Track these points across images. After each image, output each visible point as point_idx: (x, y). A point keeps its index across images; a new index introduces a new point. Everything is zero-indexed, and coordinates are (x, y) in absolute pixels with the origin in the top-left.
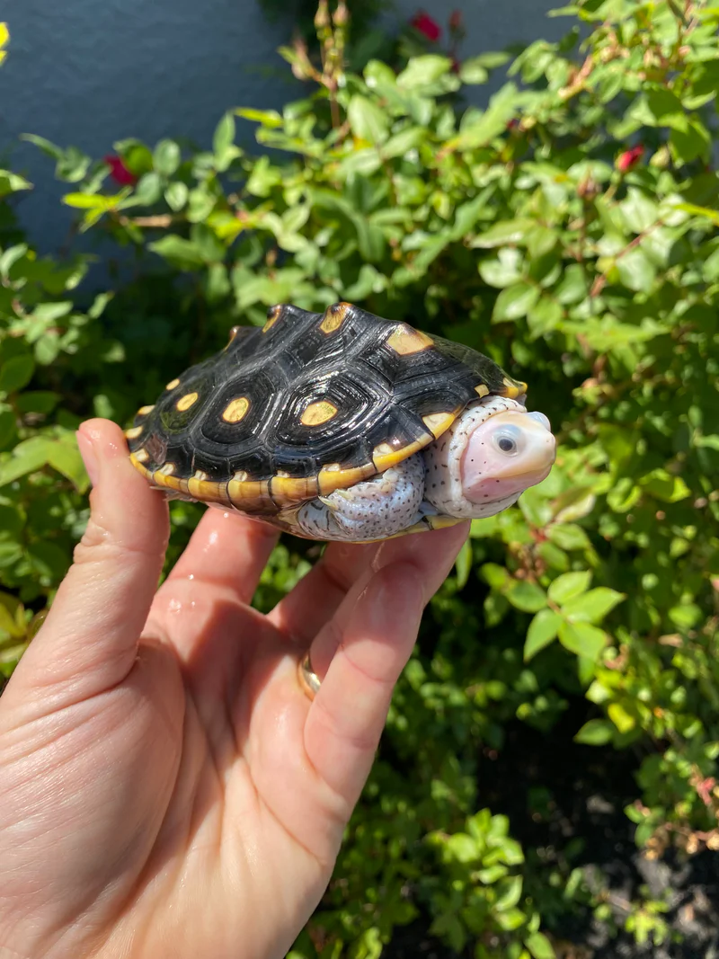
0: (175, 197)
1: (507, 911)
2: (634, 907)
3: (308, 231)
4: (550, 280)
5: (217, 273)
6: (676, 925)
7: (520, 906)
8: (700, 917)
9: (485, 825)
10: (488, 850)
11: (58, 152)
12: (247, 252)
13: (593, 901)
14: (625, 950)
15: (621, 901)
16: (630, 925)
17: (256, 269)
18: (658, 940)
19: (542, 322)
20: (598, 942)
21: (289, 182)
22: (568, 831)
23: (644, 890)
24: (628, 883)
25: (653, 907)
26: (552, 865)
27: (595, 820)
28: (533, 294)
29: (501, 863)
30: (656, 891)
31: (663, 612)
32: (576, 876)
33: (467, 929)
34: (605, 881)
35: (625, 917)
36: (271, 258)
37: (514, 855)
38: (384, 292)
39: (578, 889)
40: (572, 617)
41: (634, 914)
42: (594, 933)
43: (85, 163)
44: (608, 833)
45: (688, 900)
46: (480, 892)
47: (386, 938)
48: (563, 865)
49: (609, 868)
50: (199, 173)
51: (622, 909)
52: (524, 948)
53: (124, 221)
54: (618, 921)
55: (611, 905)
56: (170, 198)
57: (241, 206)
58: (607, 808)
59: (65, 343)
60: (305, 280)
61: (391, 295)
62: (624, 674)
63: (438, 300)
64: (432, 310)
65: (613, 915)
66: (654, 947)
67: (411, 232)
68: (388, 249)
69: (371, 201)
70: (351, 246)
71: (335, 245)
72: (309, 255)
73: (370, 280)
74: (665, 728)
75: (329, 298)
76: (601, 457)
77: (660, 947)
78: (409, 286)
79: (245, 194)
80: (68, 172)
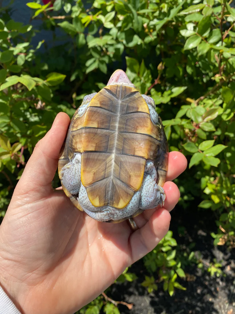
0: (67, 8)
1: (171, 260)
2: (211, 265)
3: (115, 20)
4: (206, 34)
5: (82, 36)
6: (224, 271)
7: (175, 259)
8: (232, 269)
10: (165, 241)
12: (92, 30)
13: (197, 262)
14: (207, 278)
15: (207, 263)
16: (209, 270)
17: (96, 36)
18: (218, 275)
19: (203, 50)
20: (199, 274)
21: (108, 3)
22: (191, 240)
23: (215, 260)
24: (210, 258)
25: (217, 265)
26: (184, 250)
27: (200, 237)
28: (200, 39)
29: (169, 246)
30: (218, 260)
31: (233, 166)
32: (192, 254)
34: (202, 256)
35: (208, 267)
36: (101, 31)
37: (174, 243)
38: (141, 44)
39: (193, 258)
40: (208, 155)
41: (211, 267)
42: (197, 272)
44: (204, 242)
45: (229, 264)
46: (162, 254)
48: (188, 250)
49: (203, 252)
51: (207, 265)
52: (175, 272)
53: (49, 17)
54: (206, 269)
55: (203, 263)
56: (65, 8)
57: (90, 13)
58: (204, 234)
59: (27, 58)
60: (113, 39)
61: (143, 46)
62: (217, 186)
63: (160, 49)
64: (158, 52)
65: (204, 267)
66: (216, 277)
67: (153, 20)
68: (143, 28)
69: (139, 5)
70: (130, 25)
71: (125, 24)
72: (114, 31)
73: (137, 40)
74: (230, 203)
75: (121, 47)
76: (220, 102)
77: (218, 277)
78: (150, 43)
79: (92, 7)
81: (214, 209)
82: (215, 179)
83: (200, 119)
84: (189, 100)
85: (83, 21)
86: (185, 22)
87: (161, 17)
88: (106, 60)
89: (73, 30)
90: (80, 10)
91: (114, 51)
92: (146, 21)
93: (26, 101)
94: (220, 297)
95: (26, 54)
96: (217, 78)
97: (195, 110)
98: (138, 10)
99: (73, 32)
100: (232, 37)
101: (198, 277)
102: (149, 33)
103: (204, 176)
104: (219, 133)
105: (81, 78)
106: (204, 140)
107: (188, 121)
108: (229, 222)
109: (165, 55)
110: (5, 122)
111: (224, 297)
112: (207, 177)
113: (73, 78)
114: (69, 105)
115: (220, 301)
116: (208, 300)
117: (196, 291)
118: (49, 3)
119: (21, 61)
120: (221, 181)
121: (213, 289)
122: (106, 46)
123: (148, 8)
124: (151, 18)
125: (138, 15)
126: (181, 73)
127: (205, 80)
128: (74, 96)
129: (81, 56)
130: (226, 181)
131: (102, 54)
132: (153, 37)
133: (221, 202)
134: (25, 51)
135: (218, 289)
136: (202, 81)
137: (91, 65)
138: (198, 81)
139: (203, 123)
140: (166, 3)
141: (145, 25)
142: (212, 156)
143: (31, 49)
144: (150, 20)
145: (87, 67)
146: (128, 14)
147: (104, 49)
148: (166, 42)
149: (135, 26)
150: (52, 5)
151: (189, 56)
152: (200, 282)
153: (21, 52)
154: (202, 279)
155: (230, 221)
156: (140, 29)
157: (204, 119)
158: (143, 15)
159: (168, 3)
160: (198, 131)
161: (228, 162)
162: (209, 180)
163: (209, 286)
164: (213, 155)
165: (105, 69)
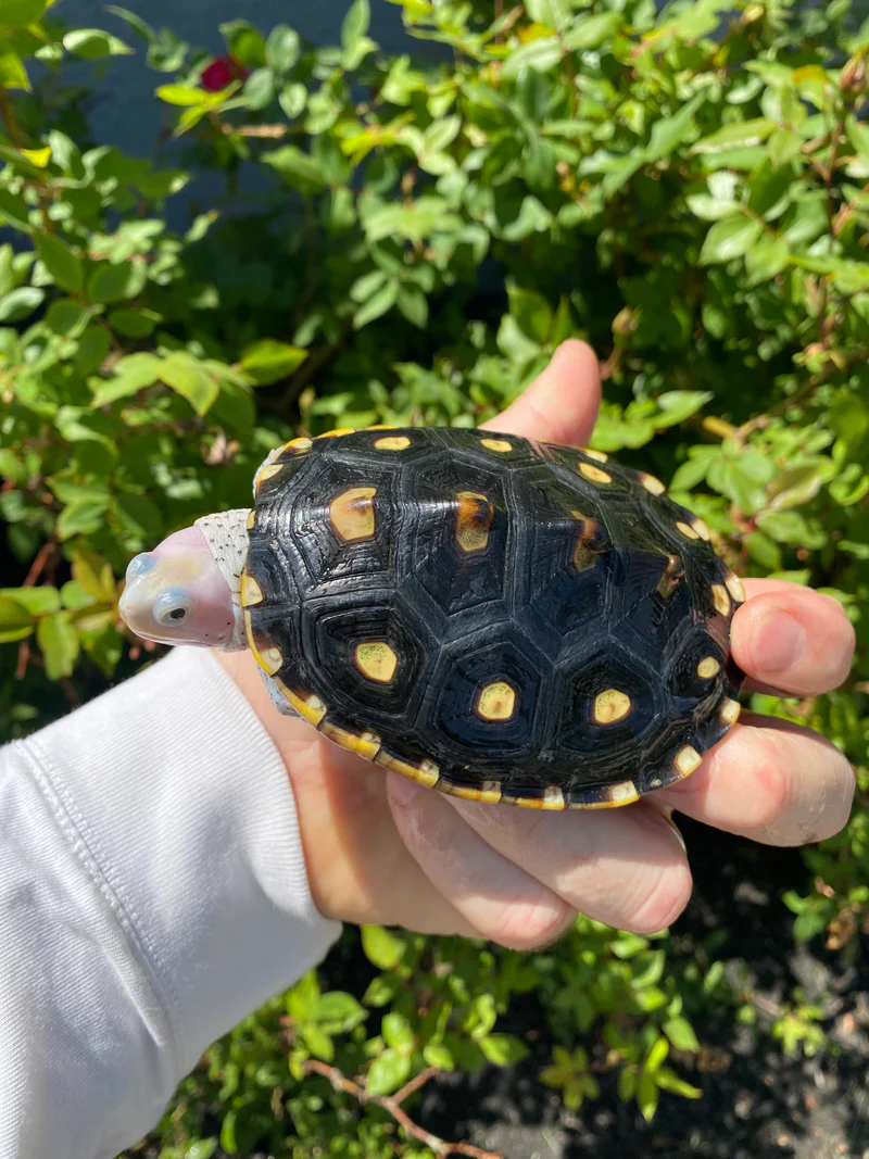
0: (292, 101)
2: (784, 1011)
3: (458, 148)
4: (776, 211)
5: (341, 198)
6: (834, 1035)
8: (862, 1028)
11: (150, 32)
12: (379, 175)
13: (736, 1001)
14: (771, 1060)
15: (770, 1004)
16: (779, 1029)
17: (393, 195)
18: (810, 1050)
19: (765, 264)
20: (741, 1047)
21: (434, 89)
22: (710, 920)
23: (798, 994)
24: (780, 986)
25: (806, 1012)
26: (688, 957)
27: (743, 911)
28: (755, 227)
30: (811, 994)
31: (863, 653)
32: (716, 971)
34: (751, 980)
35: (773, 1021)
36: (408, 182)
38: (547, 232)
39: (719, 985)
41: (782, 1019)
42: (736, 1038)
43: (182, 50)
44: (757, 926)
45: (849, 1007)
48: (701, 955)
49: (757, 965)
50: (321, 72)
51: (770, 1012)
53: (227, 128)
54: (765, 1026)
55: (755, 1007)
56: (284, 101)
57: (372, 118)
58: (758, 897)
59: (153, 271)
60: (450, 212)
61: (555, 237)
63: (609, 246)
64: (606, 258)
65: (758, 1019)
66: (803, 1058)
67: (591, 153)
68: (556, 178)
69: (546, 105)
70: (513, 168)
71: (493, 166)
72: (453, 181)
73: (533, 216)
75: (478, 238)
76: (824, 439)
77: (811, 1059)
78: (580, 227)
79: (378, 101)
80: (161, 59)
83: (758, 500)
84: (714, 424)
85: (348, 147)
86: (700, 165)
87: (621, 145)
88: (425, 279)
90: (338, 108)
91: (450, 251)
92: (568, 154)
93: (171, 435)
94: (818, 1132)
95: (152, 257)
96: (814, 357)
97: (741, 465)
98: (542, 123)
99: (312, 184)
101: (737, 1059)
102: (574, 194)
104: (817, 539)
105: (333, 338)
107: (716, 503)
108: (851, 854)
109: (630, 265)
111: (832, 1132)
113: (303, 338)
115: (818, 1146)
116: (773, 1143)
117: (732, 1109)
118: (235, 86)
120: (823, 709)
121: (792, 1100)
123: (575, 116)
124: (587, 147)
125: (544, 136)
127: (765, 351)
128: (307, 399)
129: (334, 263)
130: (840, 707)
131: (409, 258)
132: (590, 204)
135: (811, 1101)
136: (756, 355)
137: (373, 297)
138: (741, 354)
139: (770, 512)
140: (636, 101)
141: (562, 168)
144: (584, 155)
145: (360, 305)
146: (506, 133)
147: (416, 241)
148: (634, 222)
149: (532, 170)
151: (712, 275)
152: (744, 1074)
154: (753, 1066)
155: (857, 849)
156: (546, 182)
157: (770, 499)
158: (559, 139)
159: (643, 102)
160: (750, 539)
162: (782, 703)
163: (778, 1092)
165: (417, 310)
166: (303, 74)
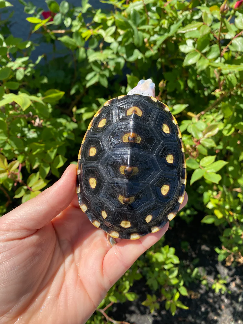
0: (67, 22)
1: (173, 278)
2: (215, 281)
3: (115, 35)
4: (205, 50)
5: (82, 50)
6: (229, 287)
7: (177, 277)
8: (237, 286)
9: (167, 250)
10: (167, 259)
11: (25, 3)
12: (93, 44)
13: (201, 279)
14: (211, 295)
15: (211, 279)
16: (214, 287)
17: (97, 50)
18: (223, 292)
20: (202, 292)
21: (108, 18)
22: (194, 256)
23: (219, 276)
24: (214, 273)
25: (221, 282)
26: (188, 266)
27: (203, 252)
28: (199, 55)
29: (172, 263)
30: (223, 276)
31: (235, 180)
32: (196, 270)
33: (159, 283)
34: (206, 273)
35: (212, 285)
36: (101, 45)
37: (176, 260)
38: (142, 59)
39: (197, 274)
40: (209, 171)
41: (215, 284)
42: (201, 289)
43: (35, 8)
44: (208, 257)
45: (234, 280)
46: (165, 272)
47: (131, 285)
48: (192, 266)
49: (207, 268)
50: (76, 14)
51: (211, 281)
52: (178, 291)
53: (48, 31)
54: (210, 285)
55: (207, 280)
56: (65, 22)
57: (91, 27)
58: (207, 249)
59: (26, 72)
60: (113, 53)
61: (144, 60)
62: (220, 200)
63: (161, 63)
64: (159, 66)
65: (208, 283)
66: (221, 294)
67: (153, 35)
68: (144, 43)
69: (139, 21)
70: (131, 40)
71: (125, 39)
72: (115, 45)
73: (137, 55)
74: (234, 219)
75: (122, 61)
76: (221, 117)
77: (223, 295)
78: (151, 57)
79: (93, 22)
80: (28, 10)
81: (217, 224)
82: (218, 194)
83: (200, 135)
84: (190, 114)
85: (84, 35)
86: (185, 38)
87: (162, 33)
88: (107, 73)
89: (73, 44)
90: (81, 24)
91: (114, 65)
92: (146, 36)
93: (24, 118)
94: (225, 315)
95: (26, 68)
96: (218, 93)
97: (196, 125)
98: (138, 26)
99: (73, 46)
100: (233, 52)
101: (202, 295)
102: (149, 48)
103: (207, 191)
104: (220, 147)
105: (82, 91)
106: (205, 156)
107: (189, 136)
108: (233, 238)
109: (167, 68)
110: (2, 140)
111: (229, 315)
112: (210, 192)
113: (73, 92)
114: (69, 119)
115: (225, 320)
116: (213, 318)
117: (200, 308)
118: (50, 18)
119: (20, 75)
120: (224, 196)
121: (217, 306)
122: (107, 60)
123: (148, 24)
124: (152, 33)
125: (139, 30)
126: (182, 87)
127: (206, 93)
128: (74, 109)
129: (81, 70)
130: (228, 196)
131: (103, 68)
132: (154, 50)
133: (224, 217)
134: (24, 66)
135: (223, 307)
136: (204, 94)
137: (92, 79)
138: (199, 94)
139: (204, 139)
140: (166, 19)
141: (146, 40)
142: (213, 172)
143: (30, 63)
144: (151, 36)
145: (88, 81)
146: (129, 30)
147: (105, 63)
148: (167, 56)
149: (136, 41)
150: (52, 20)
151: (190, 70)
152: (203, 299)
153: (20, 67)
154: (206, 297)
155: (234, 236)
156: (141, 44)
157: (204, 135)
158: (143, 31)
159: (168, 20)
160: (198, 147)
161: (230, 176)
162: (212, 194)
163: (213, 304)
164: (215, 171)
165: (105, 83)
166: (70, 14)
